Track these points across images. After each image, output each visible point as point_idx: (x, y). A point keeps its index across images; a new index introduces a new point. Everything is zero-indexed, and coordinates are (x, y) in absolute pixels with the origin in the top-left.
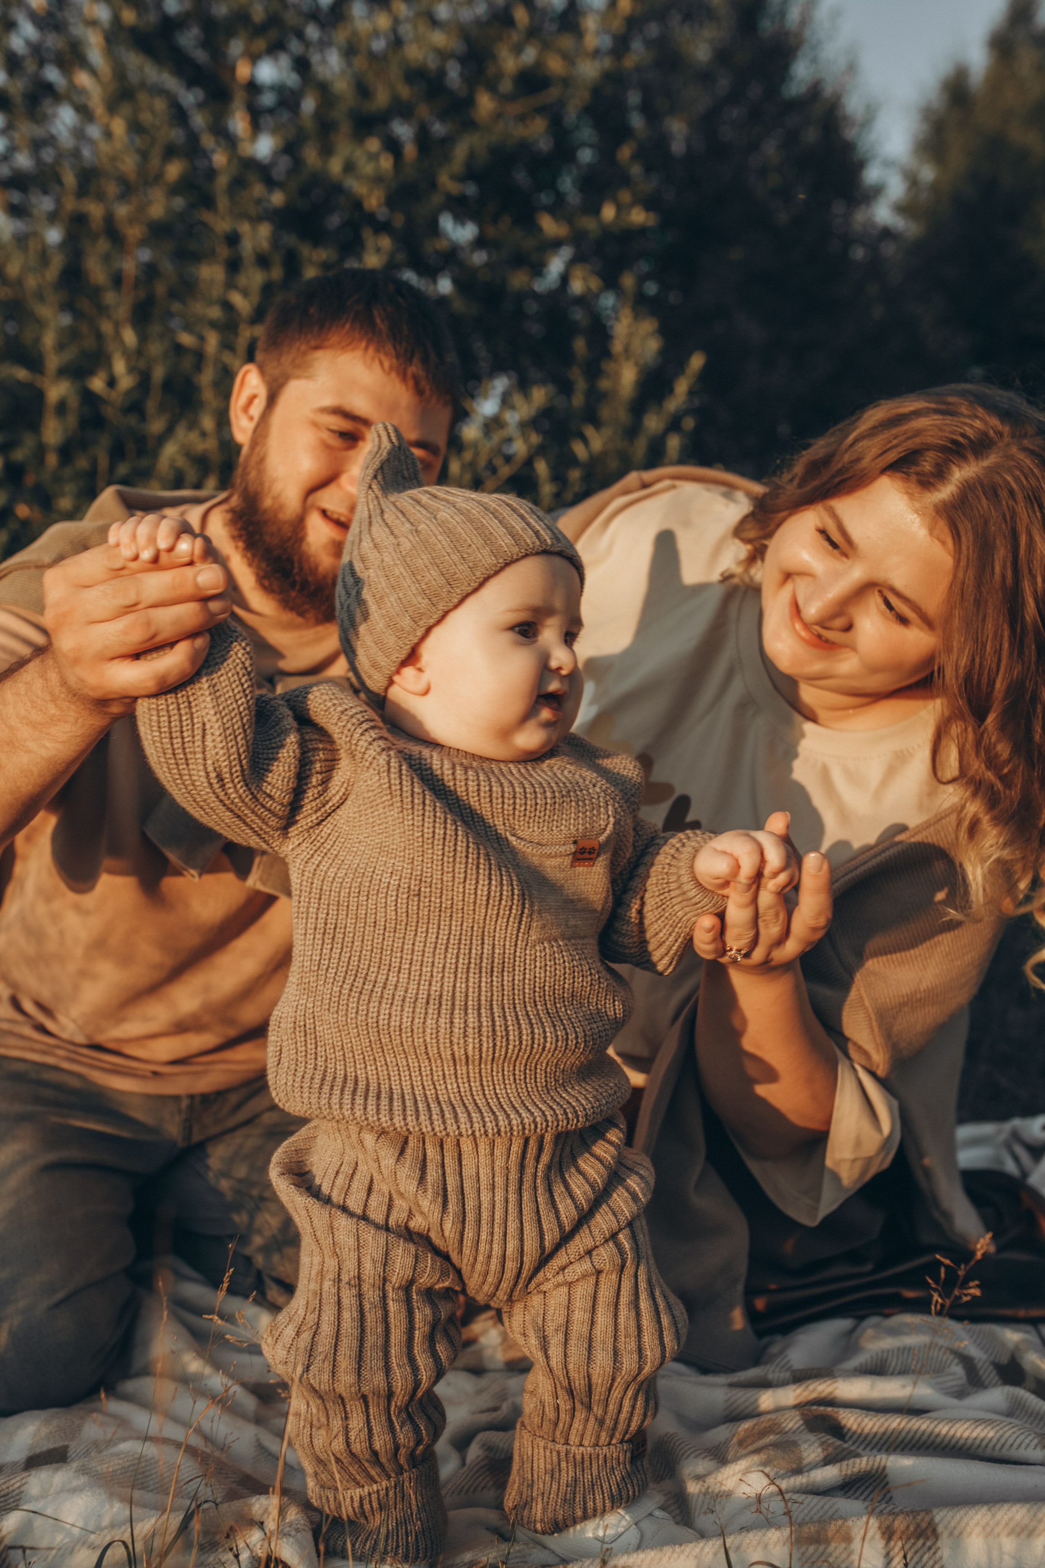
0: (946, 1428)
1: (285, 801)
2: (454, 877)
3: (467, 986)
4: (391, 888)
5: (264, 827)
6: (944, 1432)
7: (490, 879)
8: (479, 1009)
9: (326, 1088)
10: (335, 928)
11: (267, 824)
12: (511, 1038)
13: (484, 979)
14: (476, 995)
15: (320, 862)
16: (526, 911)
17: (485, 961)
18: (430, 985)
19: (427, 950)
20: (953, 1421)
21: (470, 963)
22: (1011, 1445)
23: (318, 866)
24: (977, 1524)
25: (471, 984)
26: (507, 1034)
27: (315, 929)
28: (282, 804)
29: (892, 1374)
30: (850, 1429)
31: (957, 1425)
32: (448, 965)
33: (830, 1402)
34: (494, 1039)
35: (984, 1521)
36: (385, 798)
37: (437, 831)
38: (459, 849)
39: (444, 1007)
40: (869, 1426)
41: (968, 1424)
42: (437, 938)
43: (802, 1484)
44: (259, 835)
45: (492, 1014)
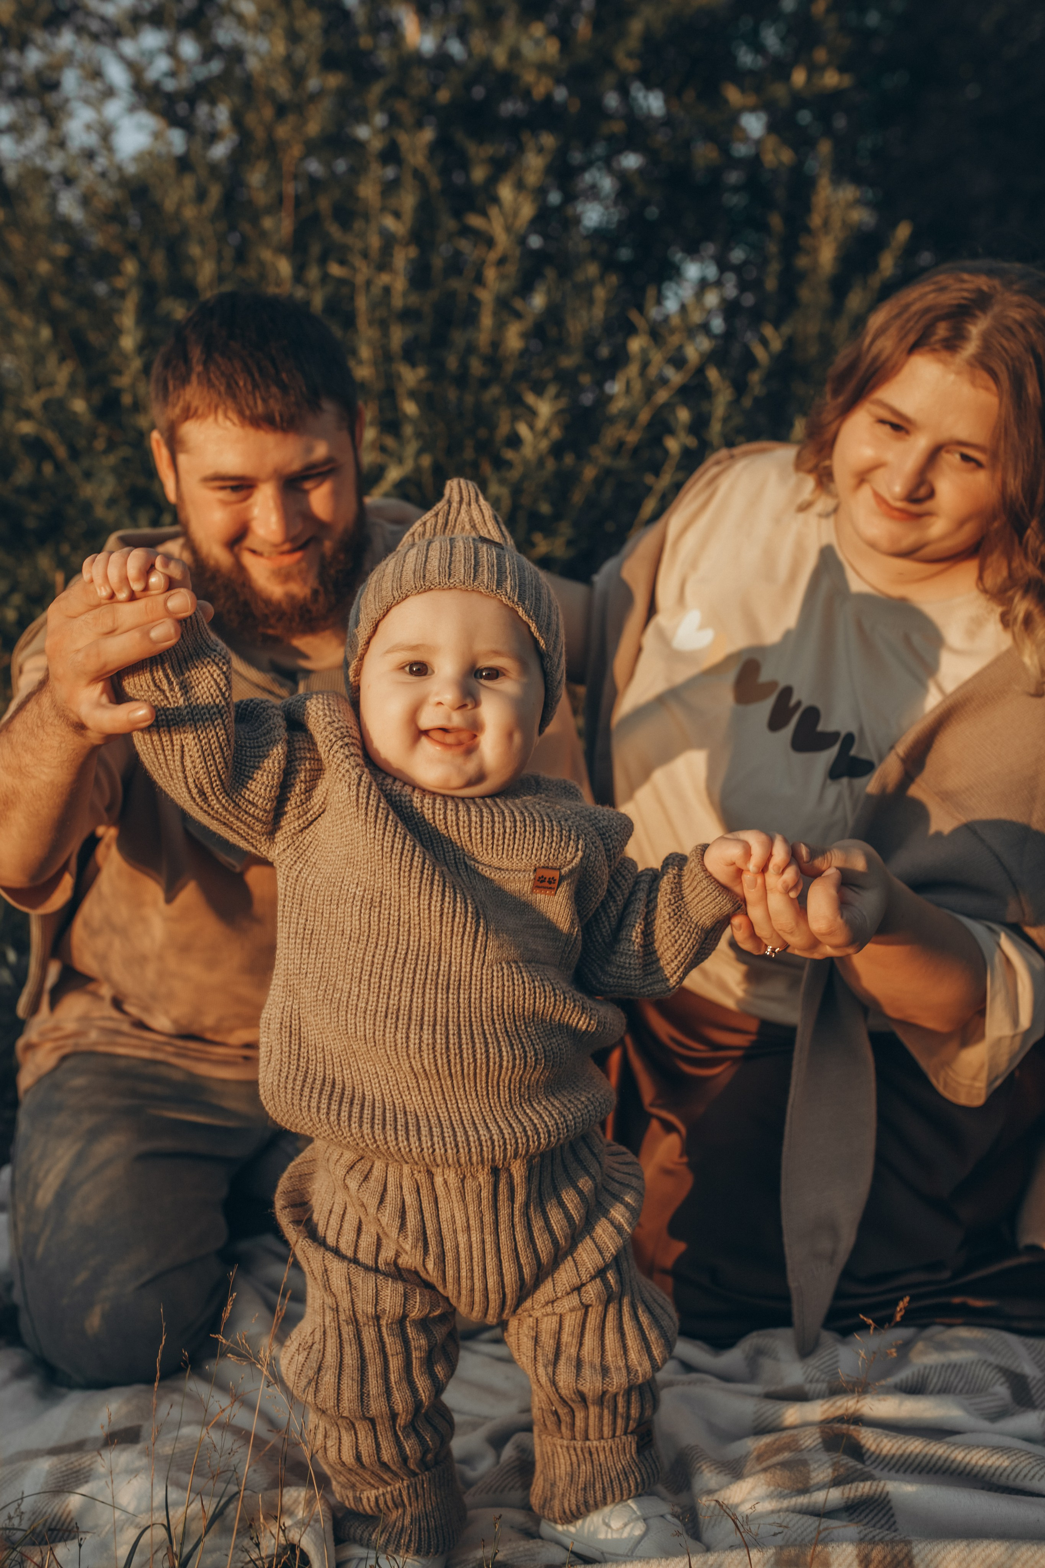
0: (962, 1455)
1: (268, 807)
2: (409, 891)
3: (423, 1001)
4: (356, 898)
5: (250, 832)
6: (960, 1458)
7: (443, 895)
8: (434, 1025)
9: (307, 1091)
10: (312, 934)
11: (252, 829)
12: (465, 1055)
13: (439, 996)
14: (432, 1010)
15: (302, 869)
16: (481, 929)
17: (441, 977)
18: (389, 998)
19: (386, 963)
20: (970, 1447)
21: (426, 979)
22: (1025, 1476)
23: (300, 872)
24: (953, 1559)
25: (427, 1000)
26: (461, 1051)
27: (296, 933)
28: (265, 811)
29: (931, 1393)
30: (868, 1450)
31: (974, 1452)
32: (405, 980)
33: (858, 1420)
34: (448, 1056)
35: (961, 1556)
36: (352, 810)
37: (396, 845)
38: (415, 864)
39: (401, 1021)
40: (888, 1448)
41: (985, 1451)
42: (396, 952)
43: (802, 1505)
44: (246, 840)
45: (447, 1030)
